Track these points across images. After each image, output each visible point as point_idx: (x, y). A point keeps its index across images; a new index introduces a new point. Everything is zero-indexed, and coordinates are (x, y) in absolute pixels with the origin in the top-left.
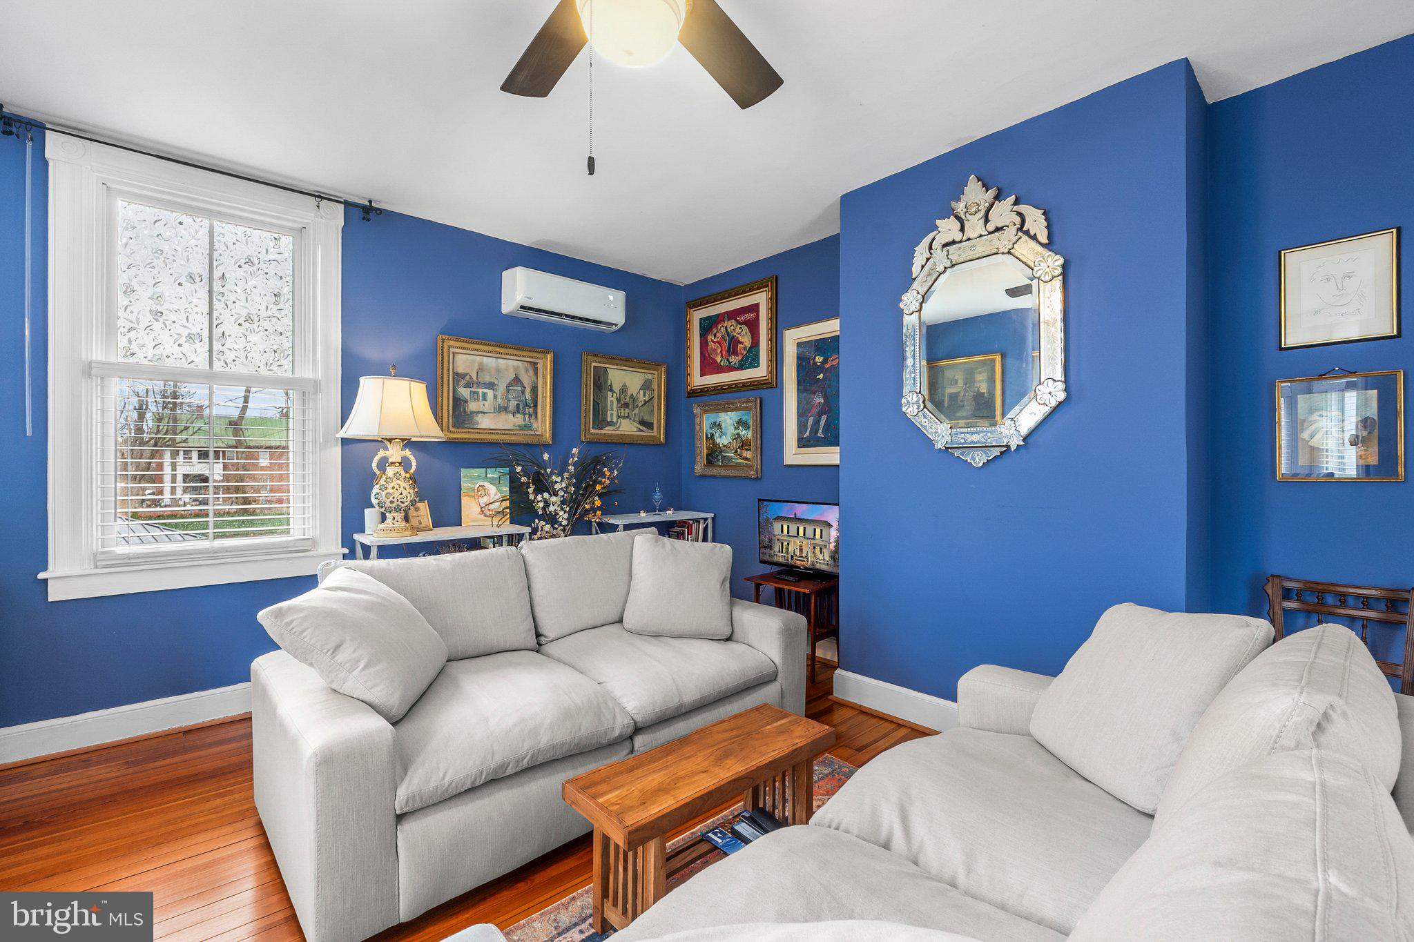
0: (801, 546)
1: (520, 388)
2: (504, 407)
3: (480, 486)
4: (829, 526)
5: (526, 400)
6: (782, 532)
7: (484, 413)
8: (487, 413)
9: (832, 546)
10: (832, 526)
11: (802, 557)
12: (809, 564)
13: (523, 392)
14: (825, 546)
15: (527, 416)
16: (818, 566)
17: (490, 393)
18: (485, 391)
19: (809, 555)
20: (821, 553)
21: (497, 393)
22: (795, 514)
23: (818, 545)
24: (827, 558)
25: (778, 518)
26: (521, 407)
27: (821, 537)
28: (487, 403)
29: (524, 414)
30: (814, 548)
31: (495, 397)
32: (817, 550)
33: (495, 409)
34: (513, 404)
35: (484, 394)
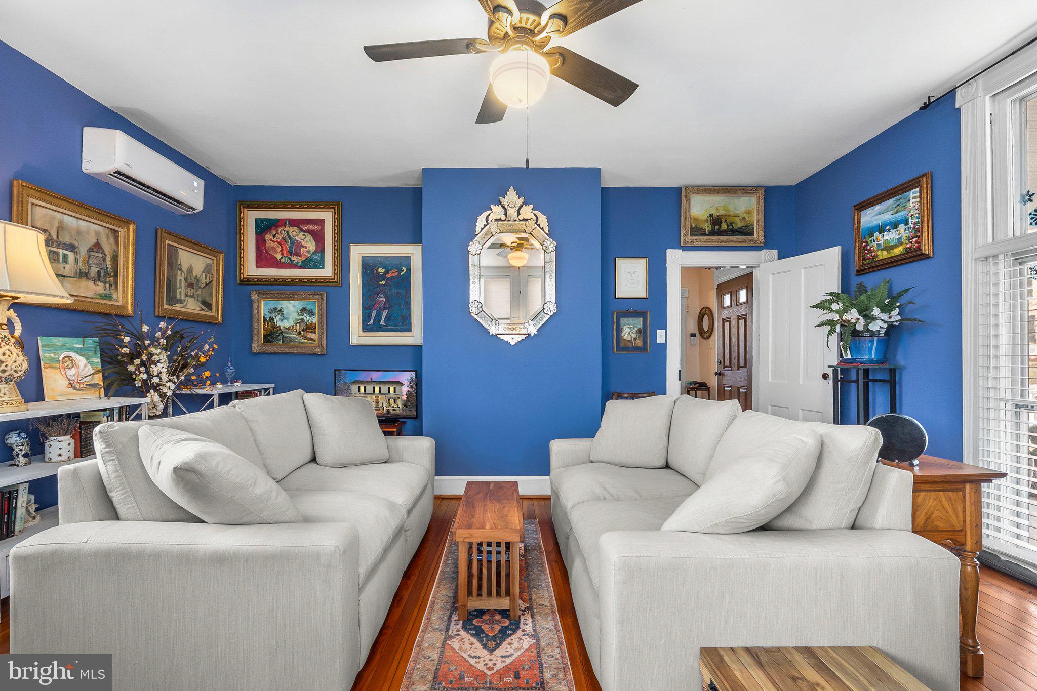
0: (377, 400)
1: (101, 255)
2: (85, 273)
3: (65, 357)
4: (402, 384)
5: (107, 268)
6: (359, 391)
7: (64, 276)
8: (67, 277)
9: (404, 397)
10: (403, 384)
11: (378, 407)
12: (385, 411)
13: (104, 260)
14: (399, 398)
15: (107, 285)
16: (392, 412)
17: (71, 256)
18: (66, 252)
19: (385, 405)
20: (395, 403)
21: (78, 257)
22: (371, 378)
23: (392, 398)
24: (400, 406)
25: (355, 382)
26: (102, 274)
27: (395, 392)
28: (67, 267)
29: (105, 283)
30: (389, 400)
31: (76, 260)
32: (392, 402)
33: (76, 273)
34: (94, 270)
35: (65, 256)
